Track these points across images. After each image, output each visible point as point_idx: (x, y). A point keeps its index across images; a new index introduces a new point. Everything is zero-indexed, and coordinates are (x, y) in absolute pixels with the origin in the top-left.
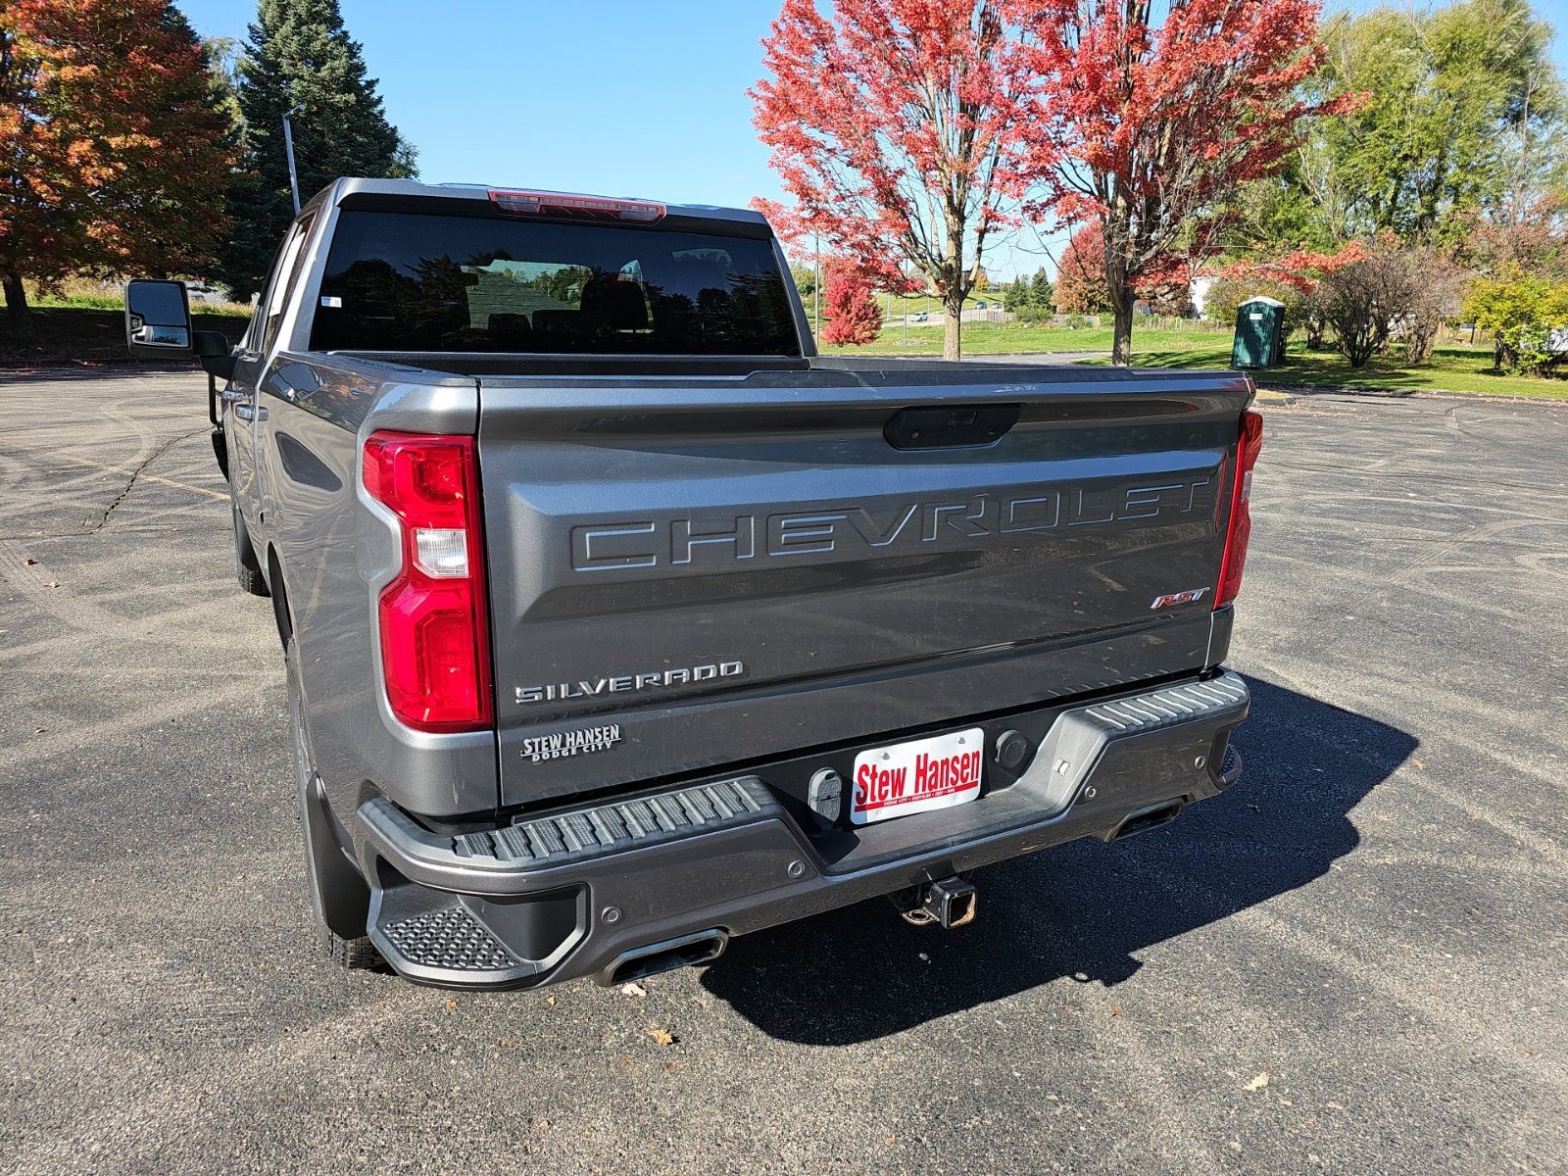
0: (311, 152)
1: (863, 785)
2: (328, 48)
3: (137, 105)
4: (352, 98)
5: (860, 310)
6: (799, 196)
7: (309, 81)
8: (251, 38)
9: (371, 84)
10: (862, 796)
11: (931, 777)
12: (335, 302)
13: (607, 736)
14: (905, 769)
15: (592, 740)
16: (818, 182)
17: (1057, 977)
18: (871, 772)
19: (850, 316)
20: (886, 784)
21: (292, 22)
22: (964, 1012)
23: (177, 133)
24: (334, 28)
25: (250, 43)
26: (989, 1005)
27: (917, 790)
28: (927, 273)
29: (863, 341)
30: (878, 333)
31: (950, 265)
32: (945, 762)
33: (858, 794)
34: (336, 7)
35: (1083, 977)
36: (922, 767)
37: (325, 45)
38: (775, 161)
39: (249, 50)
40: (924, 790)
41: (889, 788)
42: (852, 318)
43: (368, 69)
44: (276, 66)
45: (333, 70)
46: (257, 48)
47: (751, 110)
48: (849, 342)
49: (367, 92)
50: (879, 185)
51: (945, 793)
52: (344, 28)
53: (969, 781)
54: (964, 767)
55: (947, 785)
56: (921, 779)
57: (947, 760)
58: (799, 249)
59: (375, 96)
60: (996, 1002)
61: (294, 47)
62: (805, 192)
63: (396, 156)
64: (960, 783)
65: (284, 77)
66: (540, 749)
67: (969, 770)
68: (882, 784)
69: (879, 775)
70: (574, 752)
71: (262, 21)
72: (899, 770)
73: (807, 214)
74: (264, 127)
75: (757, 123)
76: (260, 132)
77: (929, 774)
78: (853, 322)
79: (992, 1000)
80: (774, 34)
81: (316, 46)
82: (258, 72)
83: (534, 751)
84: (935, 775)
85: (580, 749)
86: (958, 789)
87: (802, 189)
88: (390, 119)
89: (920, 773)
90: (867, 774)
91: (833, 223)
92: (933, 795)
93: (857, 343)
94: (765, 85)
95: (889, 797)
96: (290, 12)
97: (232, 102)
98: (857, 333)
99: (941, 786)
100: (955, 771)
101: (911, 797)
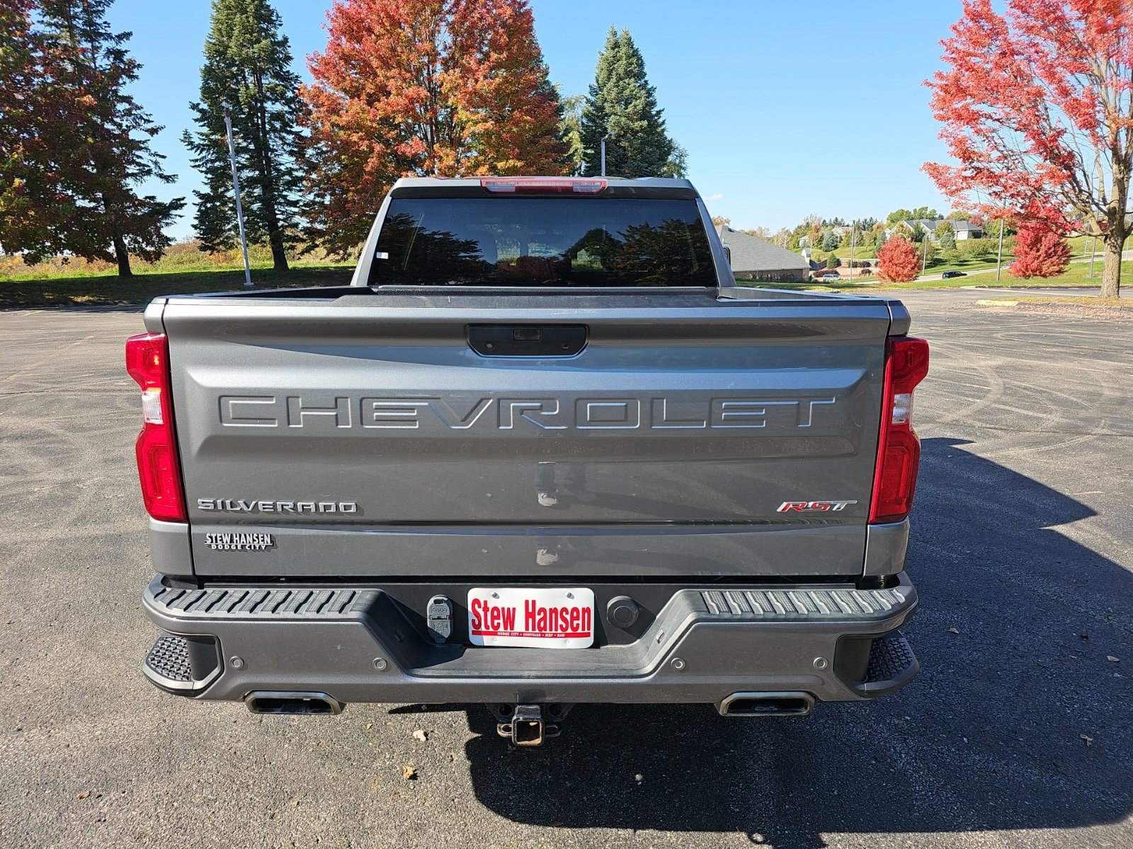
0: (617, 161)
1: (477, 615)
2: (634, 93)
3: (518, 141)
4: (645, 123)
5: (1050, 249)
6: (962, 159)
7: (620, 116)
8: (590, 93)
9: (659, 113)
10: (477, 622)
11: (540, 621)
12: (384, 256)
13: (262, 541)
14: (514, 609)
15: (251, 542)
16: (980, 145)
17: (734, 830)
18: (482, 606)
19: (1038, 254)
20: (498, 618)
21: (614, 80)
22: (631, 831)
23: (535, 157)
24: (640, 80)
25: (589, 97)
26: (656, 833)
27: (527, 628)
28: (1089, 215)
29: (1050, 274)
30: (1066, 268)
31: (1115, 208)
32: (554, 611)
33: (473, 621)
34: (642, 65)
35: (759, 838)
36: (530, 610)
37: (633, 91)
38: (945, 133)
39: (588, 101)
40: (534, 629)
41: (501, 621)
42: (1040, 256)
43: (658, 104)
44: (602, 108)
45: (635, 106)
46: (593, 99)
47: (930, 95)
48: (1036, 275)
49: (656, 118)
50: (1041, 144)
51: (555, 636)
52: (646, 79)
53: (580, 631)
54: (573, 619)
55: (556, 630)
56: (530, 620)
57: (556, 609)
58: (963, 201)
59: (660, 120)
60: (663, 833)
61: (613, 95)
62: (967, 156)
63: (670, 158)
64: (570, 631)
65: (606, 115)
66: (216, 542)
67: (580, 622)
68: (493, 618)
69: (490, 610)
70: (239, 548)
71: (597, 81)
72: (509, 609)
73: (968, 173)
74: (591, 148)
75: (933, 106)
76: (589, 151)
77: (538, 618)
78: (1041, 259)
79: (661, 830)
80: (954, 35)
81: (627, 92)
82: (592, 113)
83: (212, 542)
84: (544, 619)
85: (243, 547)
86: (568, 636)
87: (964, 153)
88: (669, 135)
89: (529, 615)
90: (480, 607)
91: (993, 178)
92: (543, 636)
93: (1044, 276)
94: (940, 76)
95: (502, 629)
96: (614, 73)
97: (574, 135)
98: (1044, 268)
99: (551, 629)
100: (564, 620)
101: (522, 633)
